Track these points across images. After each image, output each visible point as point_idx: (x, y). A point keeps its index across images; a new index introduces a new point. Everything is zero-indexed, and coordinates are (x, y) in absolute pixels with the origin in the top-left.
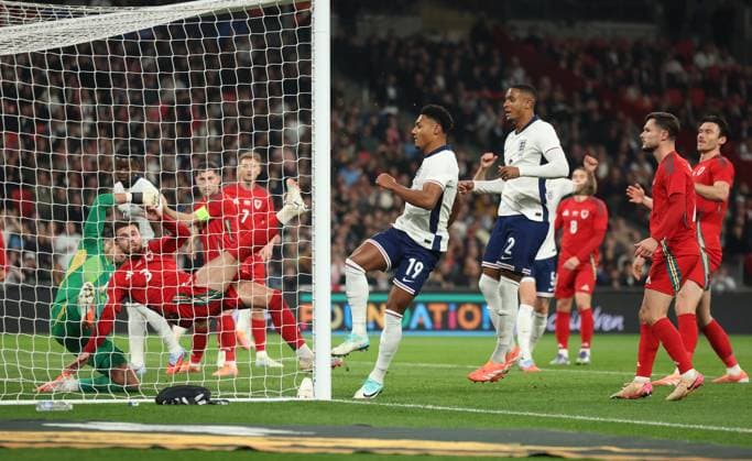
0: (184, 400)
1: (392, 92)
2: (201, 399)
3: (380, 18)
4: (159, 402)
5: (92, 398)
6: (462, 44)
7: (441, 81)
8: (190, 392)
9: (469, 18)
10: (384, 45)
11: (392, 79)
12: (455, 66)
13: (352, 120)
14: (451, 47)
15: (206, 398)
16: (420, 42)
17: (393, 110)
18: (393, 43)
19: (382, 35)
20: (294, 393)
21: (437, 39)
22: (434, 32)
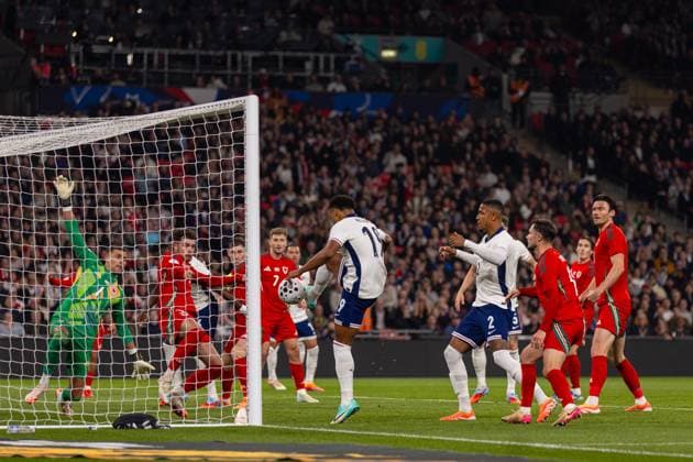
0: (134, 425)
1: (591, 163)
2: (148, 425)
3: (589, 96)
4: (115, 427)
5: (67, 424)
6: (662, 117)
7: (639, 152)
8: (139, 419)
9: (671, 94)
10: (589, 120)
11: (592, 151)
12: (653, 139)
13: (554, 188)
14: (652, 121)
15: (151, 423)
16: (624, 117)
17: (593, 179)
18: (599, 117)
19: (590, 111)
20: (233, 420)
21: (639, 115)
22: (638, 108)
